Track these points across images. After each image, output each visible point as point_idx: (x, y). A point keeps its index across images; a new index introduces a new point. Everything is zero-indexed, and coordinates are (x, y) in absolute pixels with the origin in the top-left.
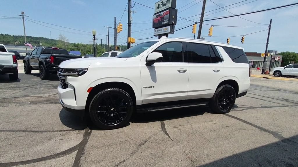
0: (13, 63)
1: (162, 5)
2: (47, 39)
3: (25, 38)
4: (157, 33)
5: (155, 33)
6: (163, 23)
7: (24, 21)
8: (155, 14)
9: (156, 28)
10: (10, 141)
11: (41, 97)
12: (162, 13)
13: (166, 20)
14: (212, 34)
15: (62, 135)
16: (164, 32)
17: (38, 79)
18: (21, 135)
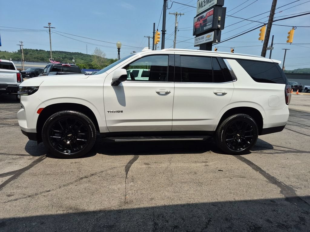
0: (17, 82)
1: (205, 3)
3: (51, 54)
4: (198, 42)
5: (196, 43)
6: (205, 28)
7: (50, 34)
8: (197, 16)
9: (197, 36)
12: (204, 14)
13: (209, 23)
14: (292, 40)
16: (206, 40)
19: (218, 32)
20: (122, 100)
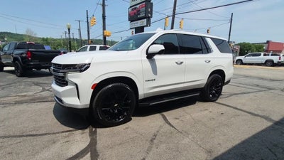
2: (12, 34)
4: (133, 26)
5: (131, 26)
6: (139, 16)
8: (131, 7)
9: (132, 21)
10: (8, 150)
11: (25, 96)
12: (138, 6)
13: (143, 13)
15: (66, 137)
17: (13, 77)
18: (19, 141)
19: (149, 19)
20: (155, 71)
